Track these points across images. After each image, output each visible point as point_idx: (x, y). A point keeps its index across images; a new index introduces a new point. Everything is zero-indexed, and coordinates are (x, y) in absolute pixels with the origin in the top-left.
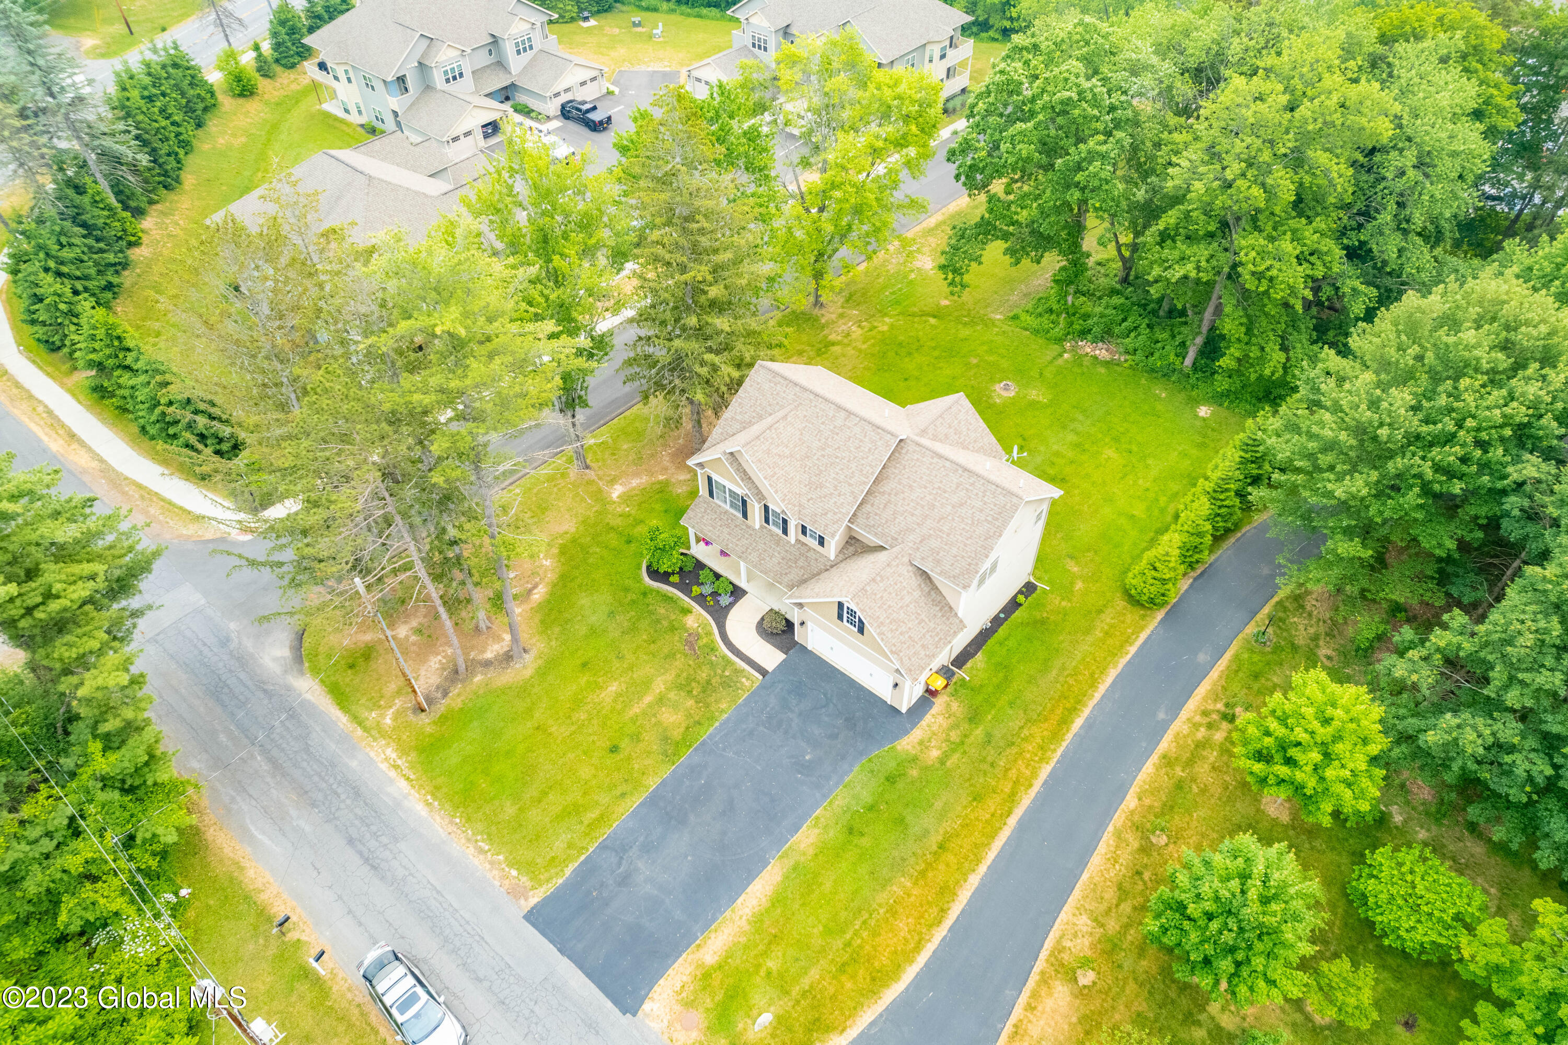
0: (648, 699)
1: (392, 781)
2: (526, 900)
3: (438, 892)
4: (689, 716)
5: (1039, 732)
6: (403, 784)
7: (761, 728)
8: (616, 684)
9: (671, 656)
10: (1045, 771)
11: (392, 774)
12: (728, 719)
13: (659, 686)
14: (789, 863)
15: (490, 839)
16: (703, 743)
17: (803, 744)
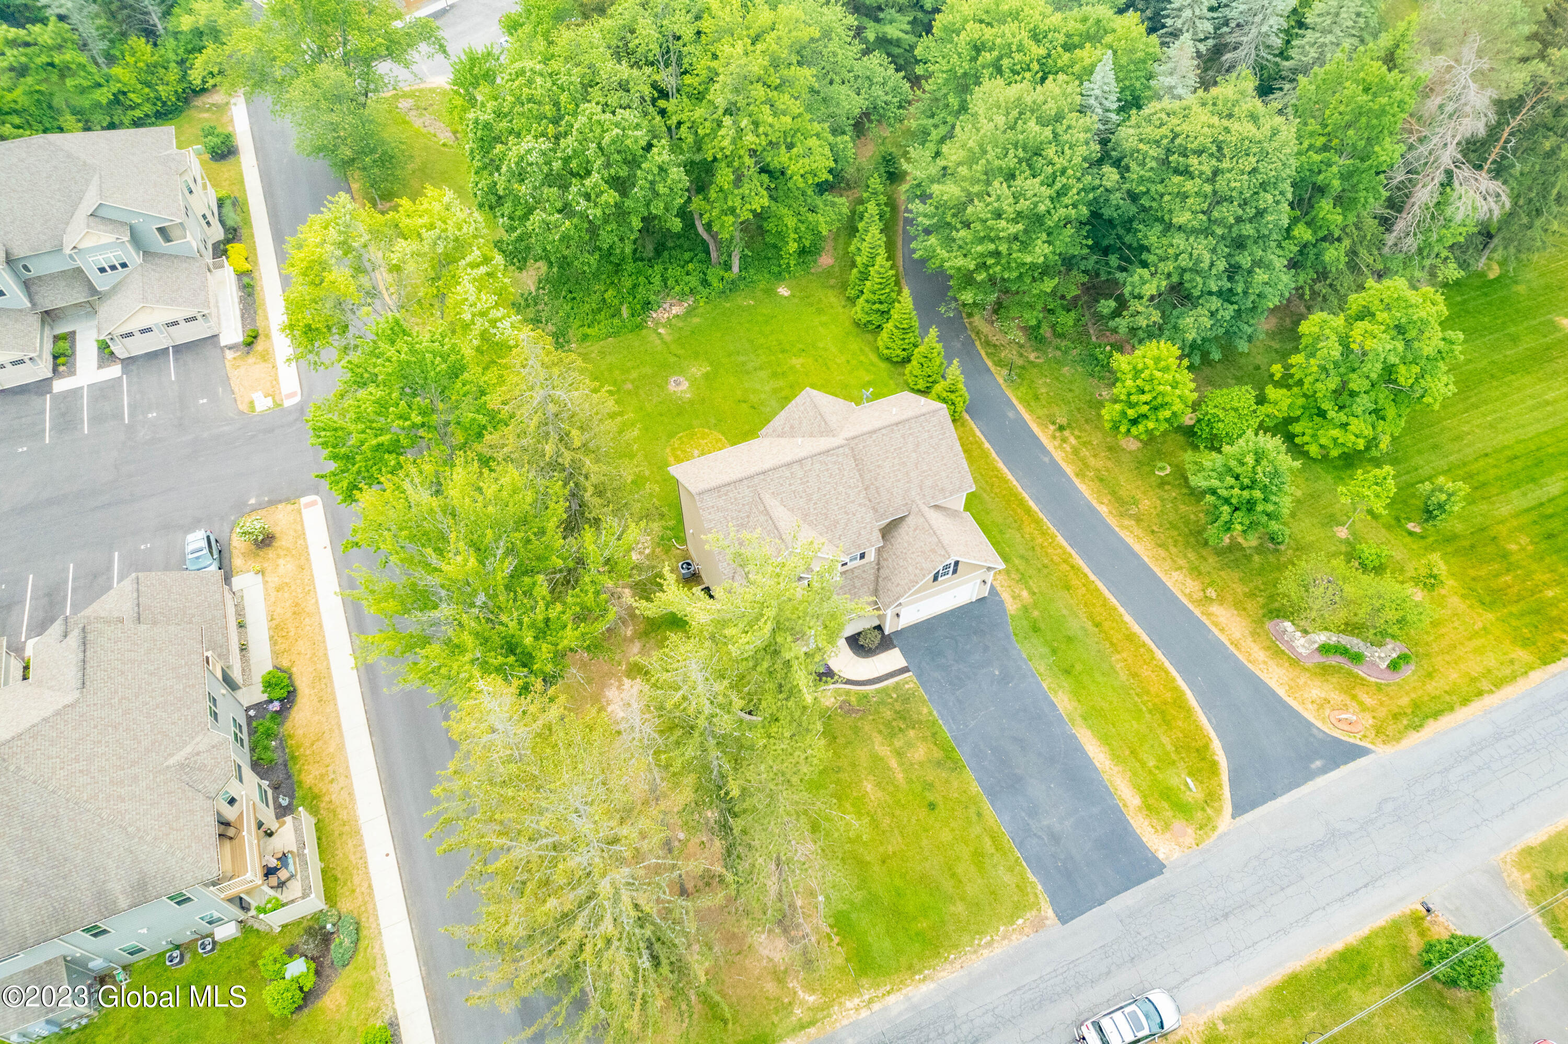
0: (893, 763)
1: (886, 1009)
2: (1047, 918)
3: (1019, 989)
4: (924, 739)
5: (1029, 529)
6: (892, 999)
7: (958, 693)
8: (865, 783)
9: (856, 730)
10: (1060, 539)
11: (876, 1007)
12: (939, 712)
13: (883, 750)
14: (1079, 721)
15: (981, 933)
16: (955, 738)
17: (984, 671)
